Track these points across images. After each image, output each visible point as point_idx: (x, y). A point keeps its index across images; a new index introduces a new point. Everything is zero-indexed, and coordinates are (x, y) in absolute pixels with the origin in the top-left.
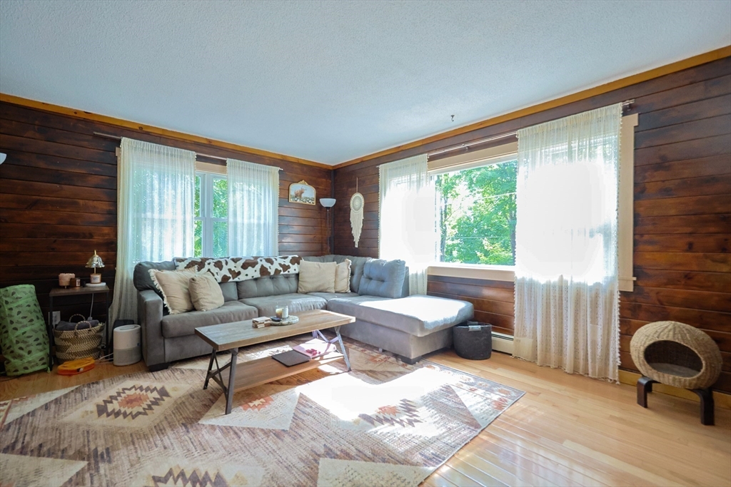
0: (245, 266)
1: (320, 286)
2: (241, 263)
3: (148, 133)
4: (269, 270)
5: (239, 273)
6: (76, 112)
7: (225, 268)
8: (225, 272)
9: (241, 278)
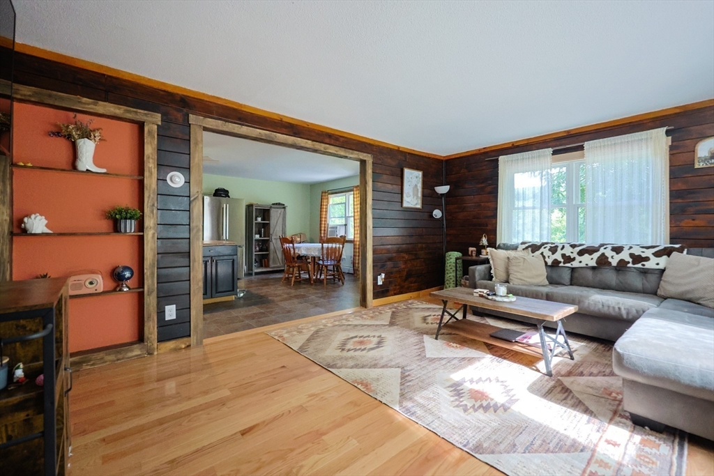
0: (581, 253)
1: (688, 292)
2: (578, 249)
3: (518, 146)
4: (610, 260)
5: (574, 259)
6: (479, 150)
7: (559, 252)
8: (558, 256)
9: (575, 264)
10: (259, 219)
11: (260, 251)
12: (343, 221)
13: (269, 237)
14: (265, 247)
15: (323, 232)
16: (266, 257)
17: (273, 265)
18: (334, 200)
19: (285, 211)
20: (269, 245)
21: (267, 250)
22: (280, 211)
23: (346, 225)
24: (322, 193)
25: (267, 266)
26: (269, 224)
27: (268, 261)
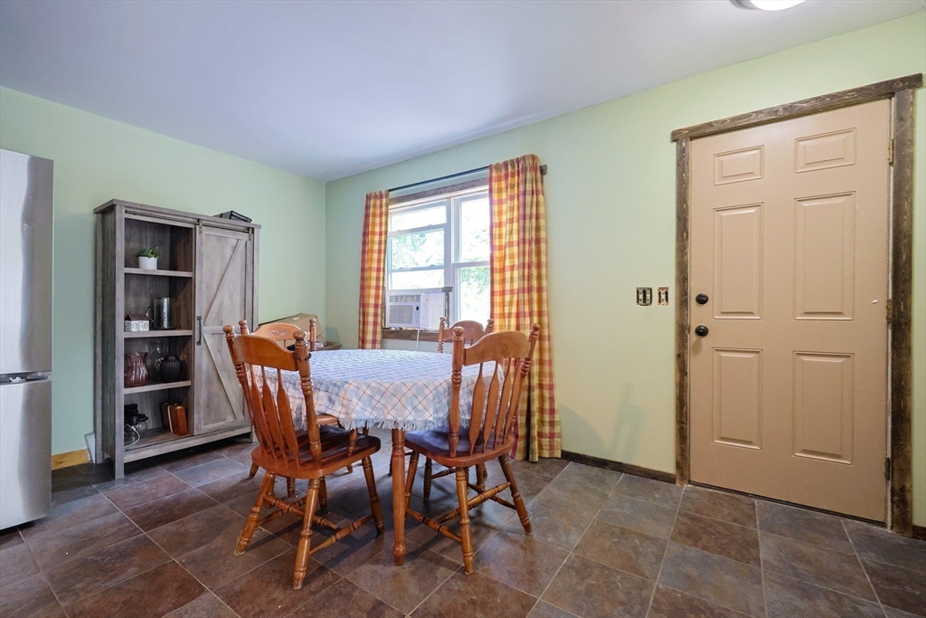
10: (149, 265)
11: (151, 379)
12: (436, 280)
13: (190, 326)
14: (173, 364)
15: (371, 310)
16: (182, 399)
17: (205, 426)
18: (401, 219)
19: (252, 240)
20: (190, 356)
21: (185, 372)
22: (232, 238)
23: (447, 290)
24: (368, 198)
25: (185, 430)
26: (188, 282)
27: (188, 412)
